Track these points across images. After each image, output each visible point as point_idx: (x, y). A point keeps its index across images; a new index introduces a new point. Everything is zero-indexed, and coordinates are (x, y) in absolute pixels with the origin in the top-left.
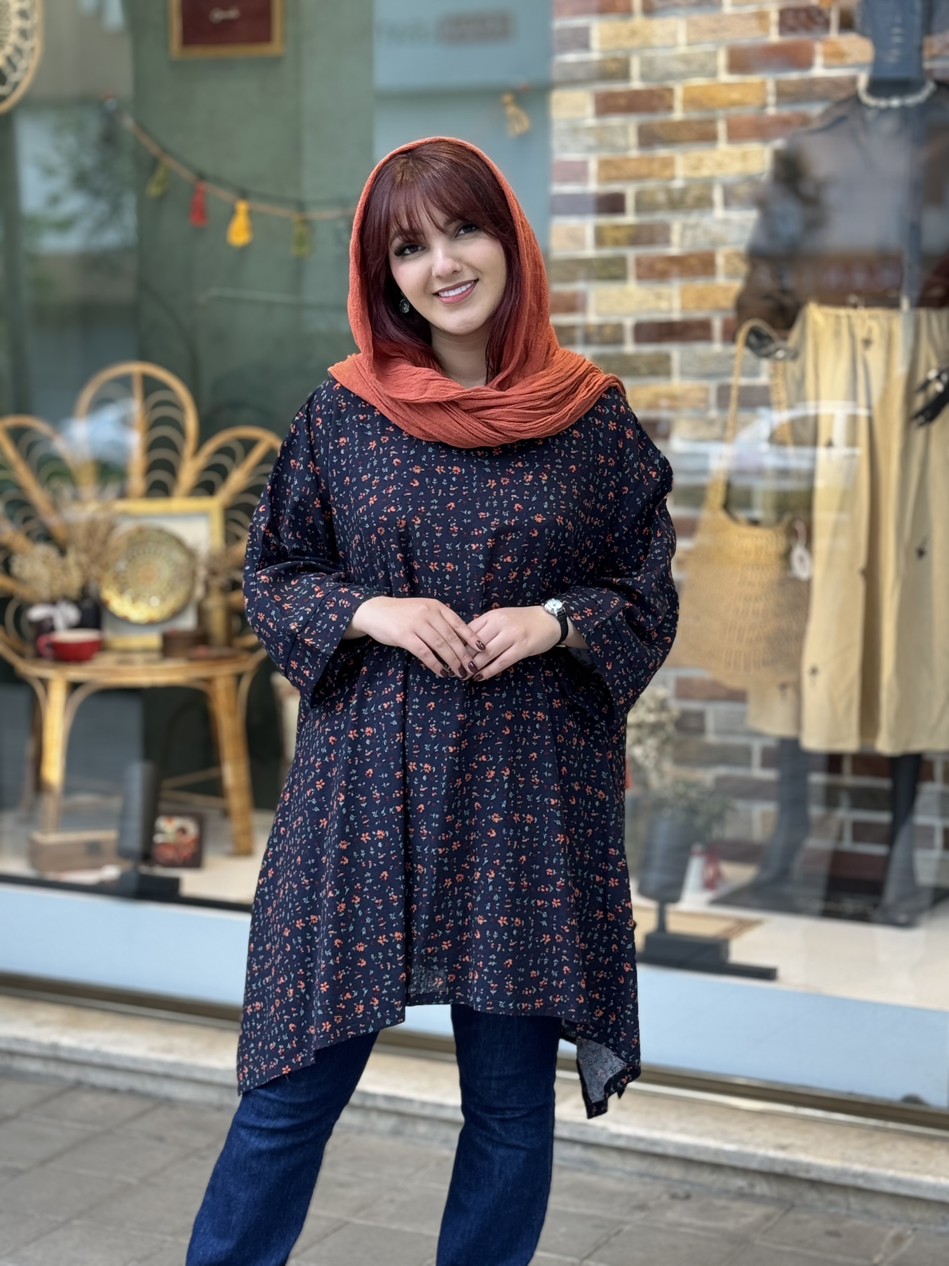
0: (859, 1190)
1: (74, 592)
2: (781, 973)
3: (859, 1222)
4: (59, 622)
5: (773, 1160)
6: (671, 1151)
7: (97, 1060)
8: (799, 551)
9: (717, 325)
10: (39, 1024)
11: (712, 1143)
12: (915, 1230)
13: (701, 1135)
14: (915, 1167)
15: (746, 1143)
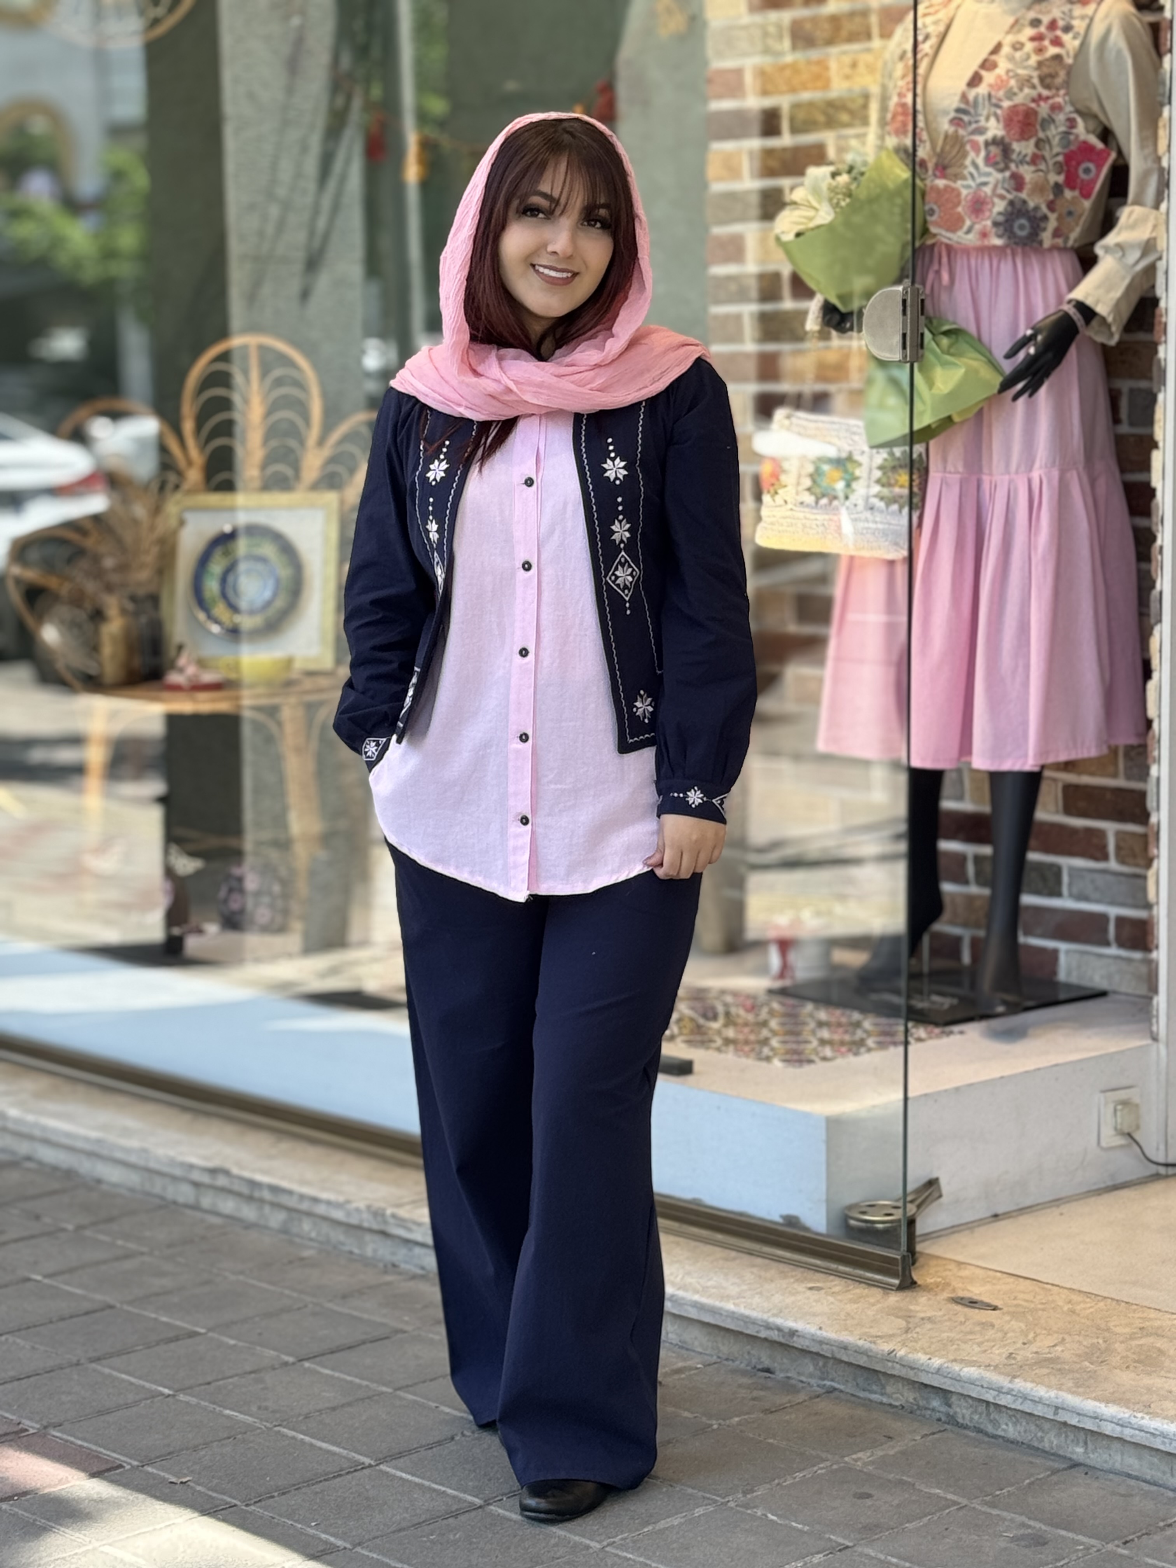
2: (696, 1067)
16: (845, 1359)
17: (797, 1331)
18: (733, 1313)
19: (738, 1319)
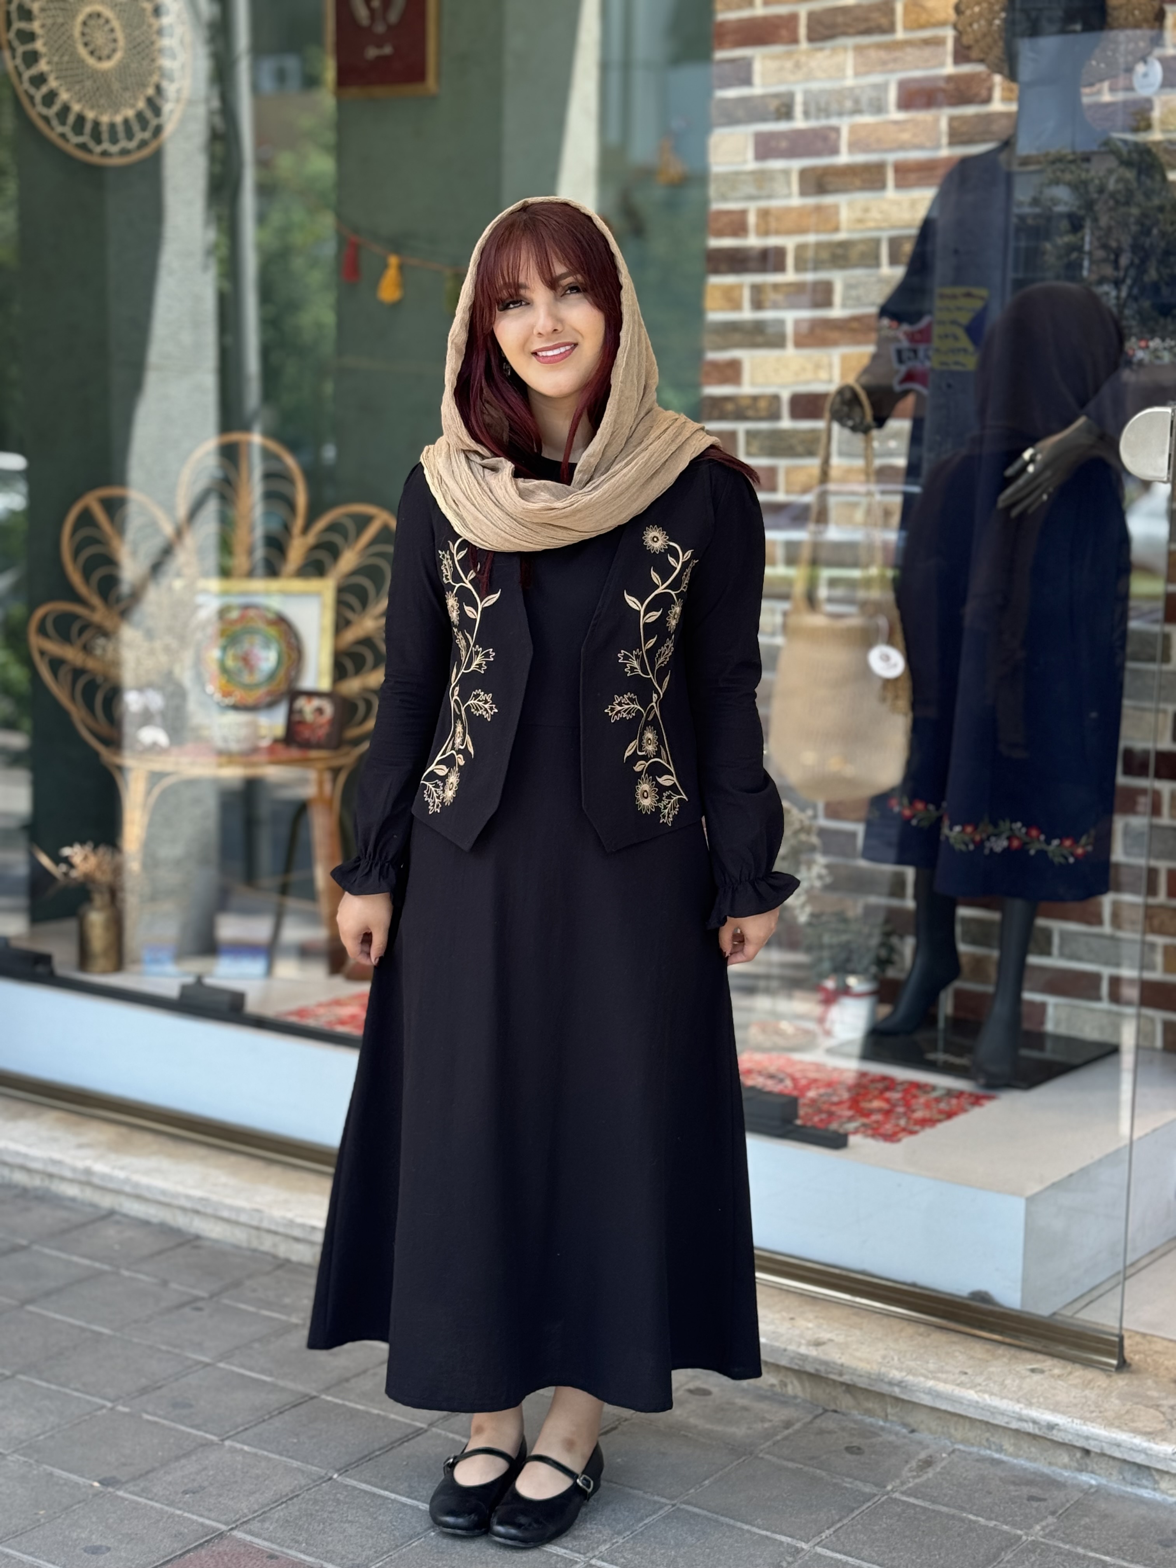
0: (897, 1400)
3: (892, 1438)
5: (804, 1358)
12: (951, 1452)
16: (1117, 1454)
17: (1057, 1425)
18: (977, 1402)
19: (983, 1409)
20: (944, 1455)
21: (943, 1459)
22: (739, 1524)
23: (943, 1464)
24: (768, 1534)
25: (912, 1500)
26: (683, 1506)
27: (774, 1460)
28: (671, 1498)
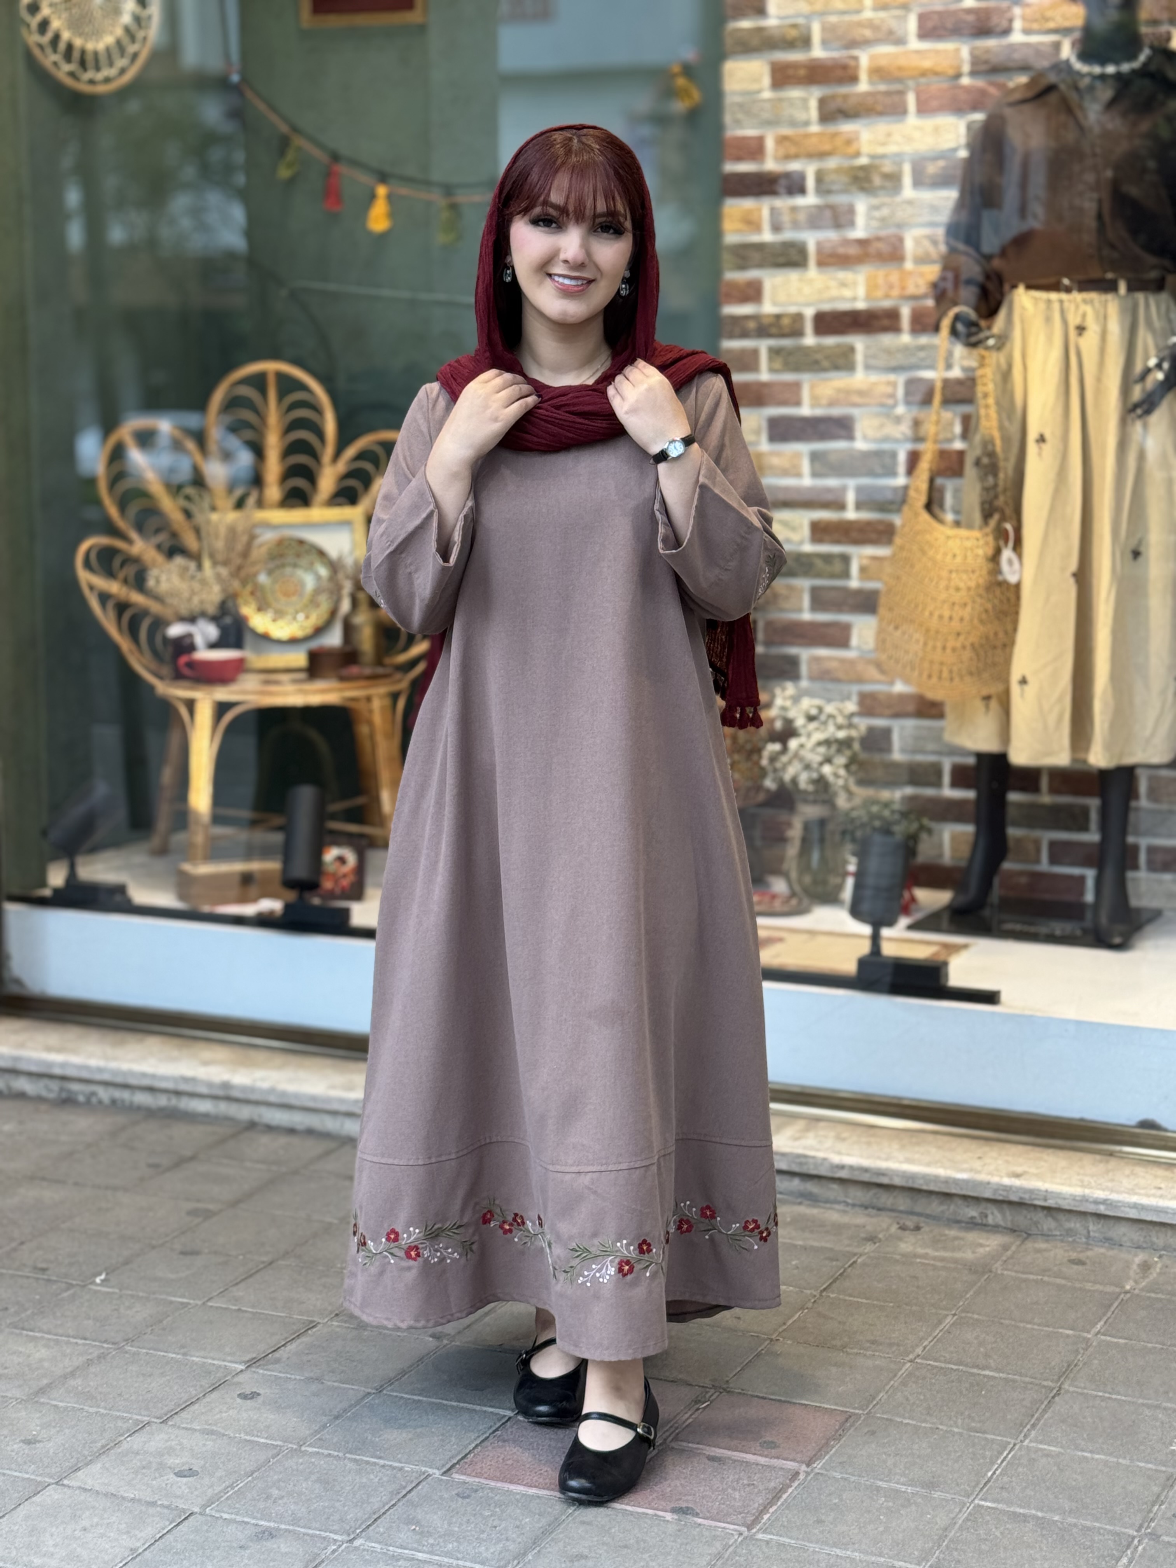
0: (1099, 1216)
1: (211, 610)
3: (1102, 1250)
4: (199, 641)
5: (1008, 1189)
6: (897, 1181)
7: (272, 1099)
8: (1007, 553)
9: (906, 312)
10: (206, 1063)
11: (942, 1172)
12: (1160, 1257)
13: (928, 1164)
14: (1159, 1192)
15: (978, 1172)
20: (1156, 1259)
21: (1156, 1262)
22: (1022, 1325)
23: (1159, 1265)
24: (1051, 1329)
25: (1153, 1295)
26: (963, 1315)
27: (1013, 1274)
28: (951, 1310)
